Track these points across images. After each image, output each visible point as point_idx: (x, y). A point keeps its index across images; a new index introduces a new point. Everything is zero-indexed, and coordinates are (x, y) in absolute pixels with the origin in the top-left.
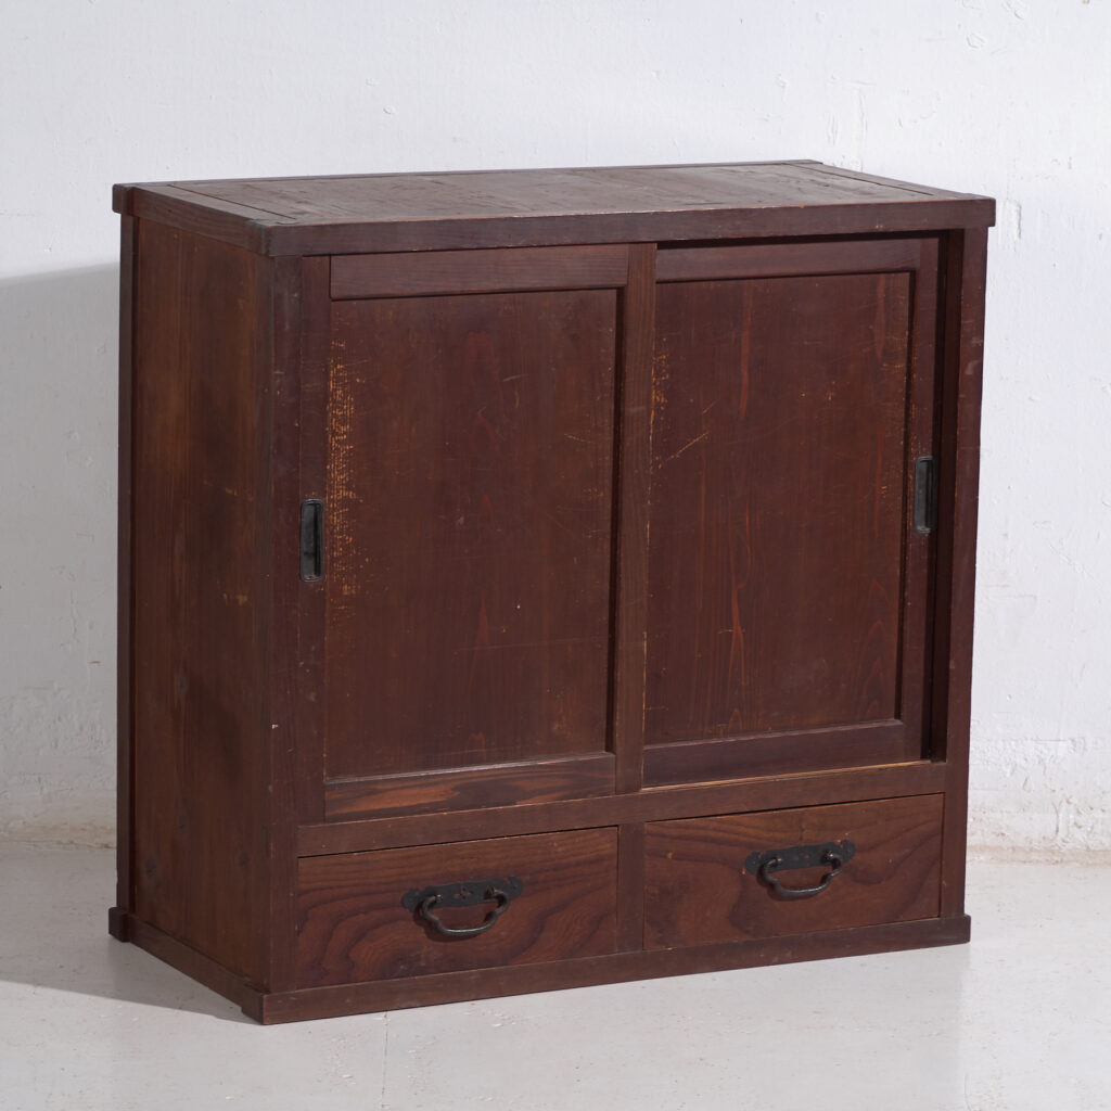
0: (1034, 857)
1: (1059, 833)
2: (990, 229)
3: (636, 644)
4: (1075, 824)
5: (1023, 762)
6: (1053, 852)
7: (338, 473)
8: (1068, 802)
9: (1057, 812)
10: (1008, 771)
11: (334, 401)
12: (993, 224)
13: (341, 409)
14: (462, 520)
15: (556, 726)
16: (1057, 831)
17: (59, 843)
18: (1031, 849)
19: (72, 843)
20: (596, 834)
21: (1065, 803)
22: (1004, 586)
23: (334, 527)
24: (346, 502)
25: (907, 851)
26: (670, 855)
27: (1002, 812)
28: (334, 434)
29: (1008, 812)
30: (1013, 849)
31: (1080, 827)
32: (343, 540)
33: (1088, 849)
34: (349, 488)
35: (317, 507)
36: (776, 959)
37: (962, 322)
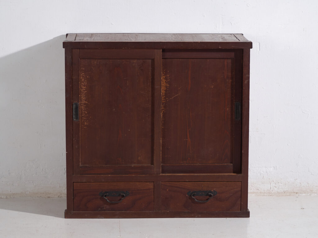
0: (265, 194)
1: (271, 189)
3: (159, 141)
4: (275, 186)
5: (262, 173)
6: (270, 193)
7: (83, 97)
8: (273, 181)
9: (271, 184)
10: (259, 174)
11: (82, 81)
12: (252, 48)
13: (84, 83)
14: (114, 110)
15: (139, 158)
16: (271, 188)
17: (38, 197)
18: (265, 193)
19: (41, 197)
20: (148, 183)
21: (272, 182)
22: (258, 132)
23: (83, 109)
24: (85, 104)
25: (231, 194)
26: (167, 190)
27: (258, 184)
28: (82, 89)
29: (259, 184)
30: (261, 193)
31: (276, 187)
32: (85, 112)
33: (278, 192)
34: (86, 101)
35: (76, 104)
36: (196, 217)
37: (243, 71)
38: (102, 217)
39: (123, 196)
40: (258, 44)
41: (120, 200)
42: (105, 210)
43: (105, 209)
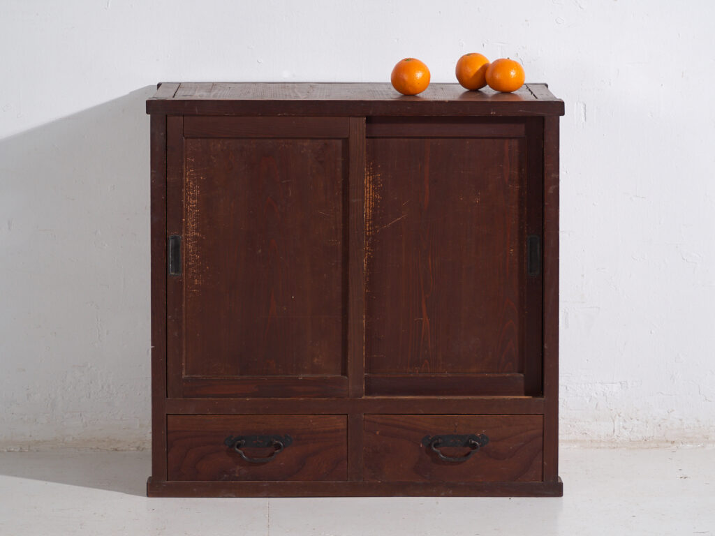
0: (602, 445)
1: (616, 432)
2: (561, 117)
3: (359, 321)
4: (623, 427)
5: (595, 395)
6: (612, 442)
7: (191, 223)
8: (619, 416)
9: (614, 421)
10: (588, 400)
11: (189, 188)
12: (563, 114)
13: (193, 192)
14: (260, 251)
15: (316, 360)
16: (614, 431)
17: (91, 449)
18: (601, 441)
19: (98, 448)
20: (334, 417)
21: (617, 417)
22: (583, 302)
23: (190, 250)
24: (195, 238)
25: (522, 443)
26: (378, 433)
27: (585, 422)
28: (189, 205)
29: (588, 422)
30: (592, 441)
31: (626, 429)
32: (194, 257)
33: (631, 441)
34: (197, 230)
35: (175, 238)
36: (443, 494)
37: (545, 165)
38: (231, 495)
39: (278, 447)
40: (582, 106)
41: (272, 454)
42: (237, 479)
43: (237, 475)
